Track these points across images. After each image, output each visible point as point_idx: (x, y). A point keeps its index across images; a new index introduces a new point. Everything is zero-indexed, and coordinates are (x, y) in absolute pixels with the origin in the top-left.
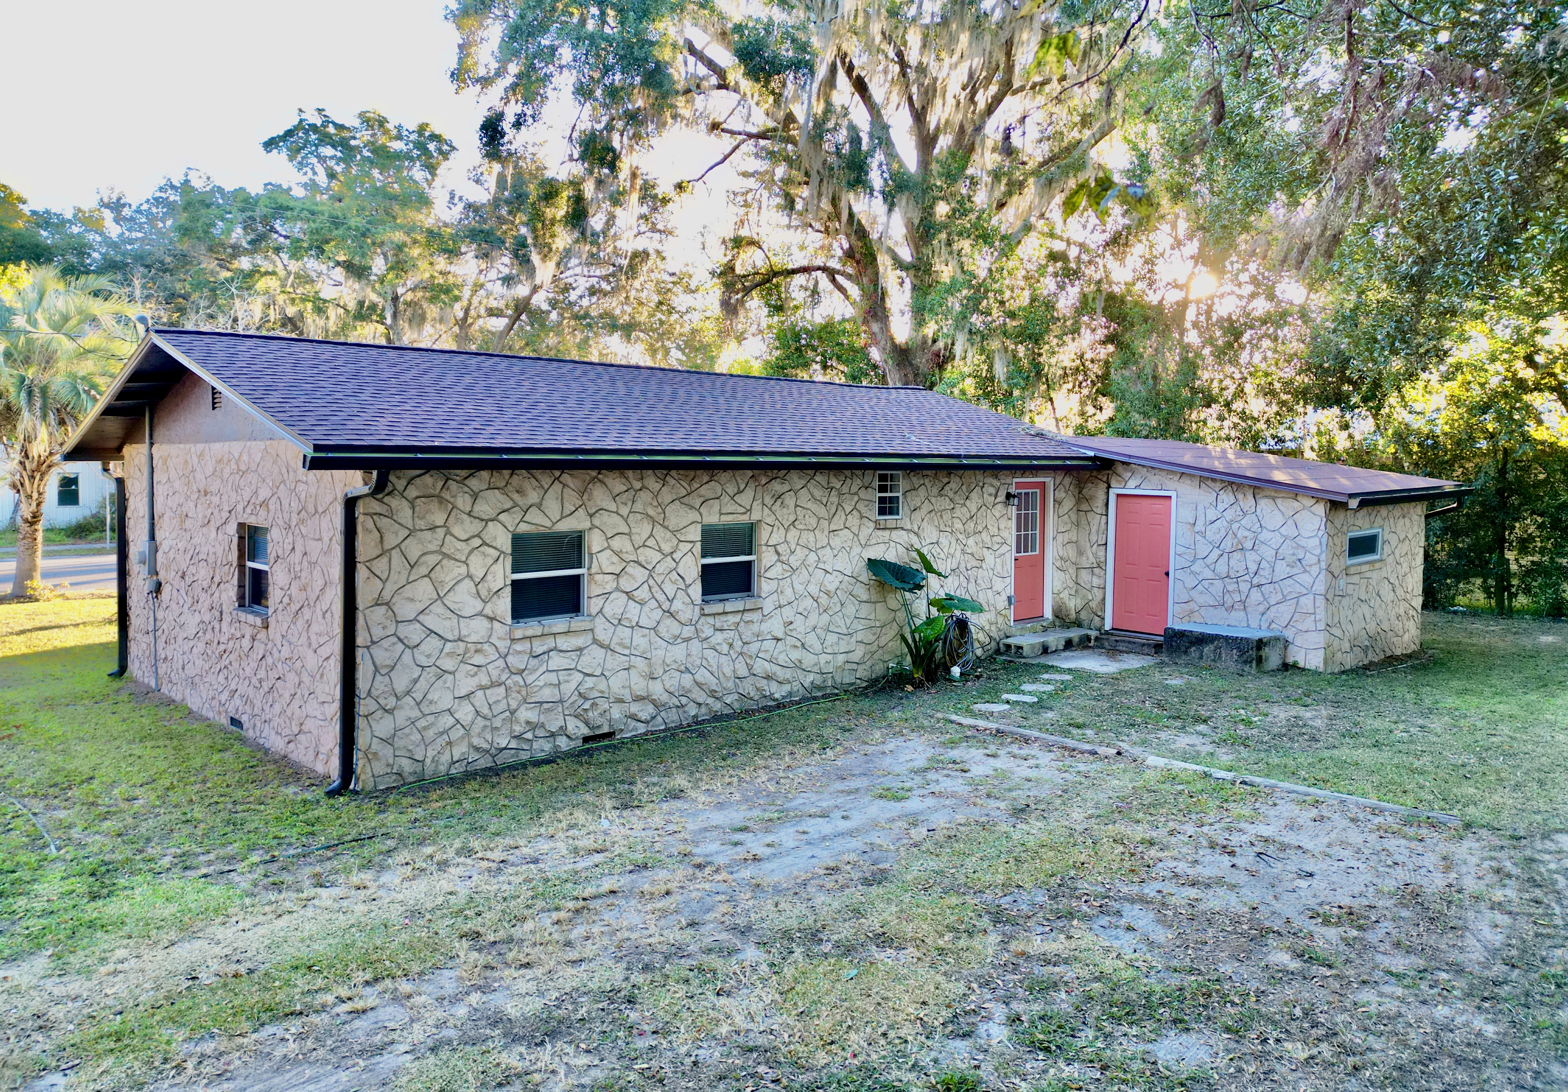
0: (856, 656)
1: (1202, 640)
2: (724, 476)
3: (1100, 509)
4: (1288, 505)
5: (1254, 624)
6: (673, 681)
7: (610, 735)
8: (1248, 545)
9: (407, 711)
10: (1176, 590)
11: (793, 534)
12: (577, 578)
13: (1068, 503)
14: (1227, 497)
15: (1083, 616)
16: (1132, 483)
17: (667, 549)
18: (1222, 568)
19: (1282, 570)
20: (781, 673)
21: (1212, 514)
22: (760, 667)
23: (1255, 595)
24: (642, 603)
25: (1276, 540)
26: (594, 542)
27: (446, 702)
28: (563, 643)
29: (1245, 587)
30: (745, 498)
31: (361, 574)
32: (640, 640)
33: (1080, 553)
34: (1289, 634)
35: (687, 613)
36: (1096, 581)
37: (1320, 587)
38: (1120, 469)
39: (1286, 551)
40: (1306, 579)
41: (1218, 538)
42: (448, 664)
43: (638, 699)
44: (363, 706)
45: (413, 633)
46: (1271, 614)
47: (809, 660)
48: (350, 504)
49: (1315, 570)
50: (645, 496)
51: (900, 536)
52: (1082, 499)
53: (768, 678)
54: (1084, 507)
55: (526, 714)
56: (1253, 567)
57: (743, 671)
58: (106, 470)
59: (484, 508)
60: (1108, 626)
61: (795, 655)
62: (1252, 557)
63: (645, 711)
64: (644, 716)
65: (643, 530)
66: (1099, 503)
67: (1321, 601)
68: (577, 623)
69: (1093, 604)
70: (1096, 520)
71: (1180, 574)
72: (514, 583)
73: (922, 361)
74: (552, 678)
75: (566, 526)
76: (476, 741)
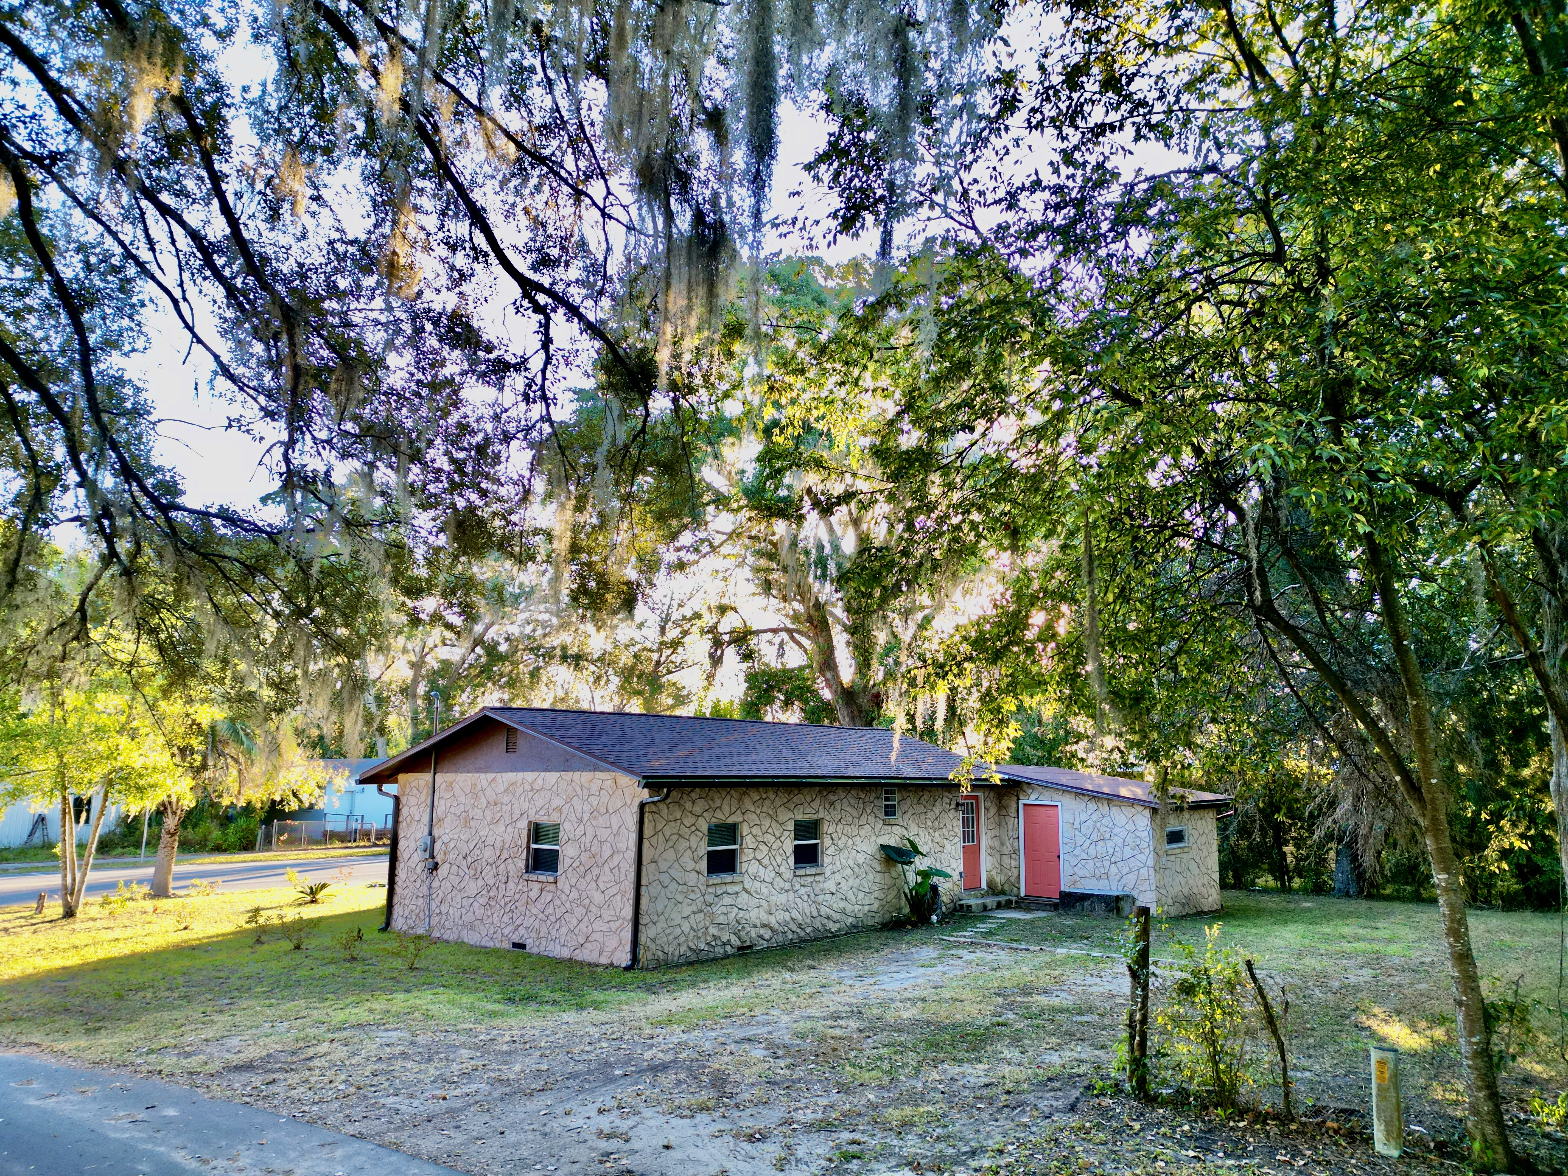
0: (875, 907)
1: (1084, 897)
2: (805, 791)
3: (1014, 814)
4: (1129, 811)
5: (1114, 888)
6: (782, 916)
7: (750, 947)
8: (1107, 836)
9: (661, 925)
10: (1065, 868)
11: (840, 826)
12: (734, 851)
13: (993, 810)
14: (1092, 806)
15: (1006, 887)
16: (1033, 797)
17: (778, 834)
18: (1092, 851)
19: (1128, 851)
20: (836, 916)
21: (1084, 817)
22: (824, 911)
23: (1114, 869)
24: (765, 867)
25: (1123, 833)
26: (745, 829)
27: (678, 920)
28: (731, 889)
29: (1107, 864)
30: (815, 804)
31: (646, 844)
32: (764, 890)
33: (1002, 844)
34: (1135, 894)
35: (789, 875)
36: (1013, 863)
37: (1151, 862)
38: (1025, 787)
39: (1129, 840)
40: (1142, 857)
41: (1088, 833)
42: (680, 898)
43: (764, 926)
44: (643, 920)
45: (665, 878)
46: (1123, 881)
47: (849, 908)
48: (642, 806)
49: (1147, 851)
50: (768, 802)
51: (897, 830)
52: (1001, 808)
53: (828, 918)
54: (1003, 812)
55: (713, 930)
56: (1111, 851)
57: (815, 914)
58: (380, 790)
59: (697, 809)
60: (1022, 894)
61: (842, 904)
62: (1110, 844)
63: (767, 934)
64: (767, 937)
65: (767, 822)
66: (1013, 810)
67: (1152, 871)
68: (737, 878)
69: (1012, 879)
70: (1011, 822)
71: (1067, 857)
72: (709, 853)
74: (724, 909)
75: (731, 820)
76: (691, 944)
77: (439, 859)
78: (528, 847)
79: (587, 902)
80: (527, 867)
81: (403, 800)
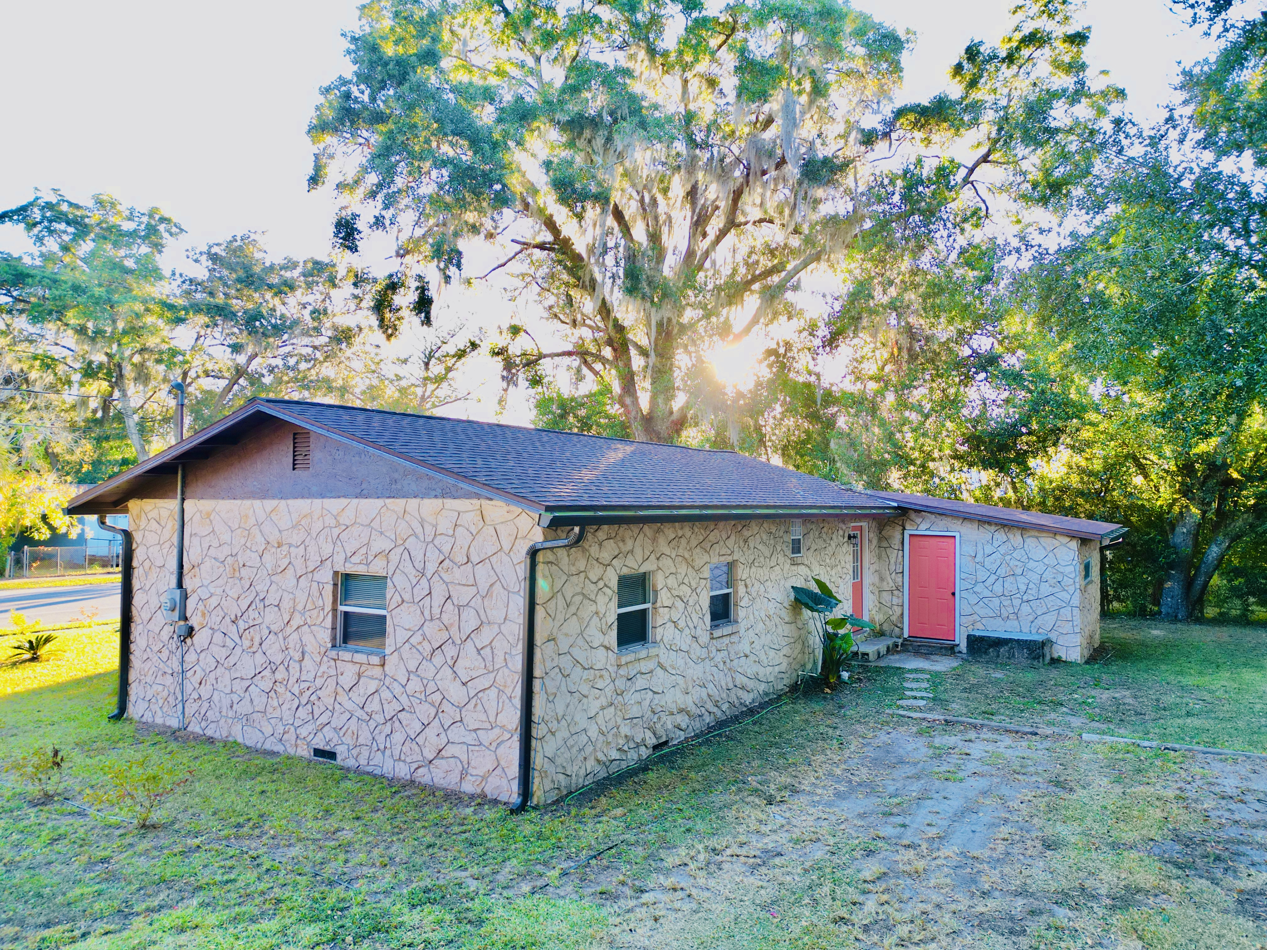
0: (783, 667)
1: (998, 643)
2: (721, 524)
3: (897, 545)
4: (1048, 541)
5: (1026, 629)
6: (698, 694)
7: (666, 743)
8: (1019, 571)
9: (563, 734)
10: (961, 606)
11: (753, 569)
12: (644, 612)
13: (875, 542)
14: (1001, 536)
15: (886, 627)
16: (923, 526)
17: (694, 585)
18: (998, 588)
19: (1045, 589)
20: (750, 684)
21: (989, 549)
22: (741, 680)
23: (1026, 608)
24: (681, 631)
25: (1040, 568)
26: (659, 581)
27: (583, 723)
28: (645, 666)
29: (1017, 602)
30: (731, 542)
31: (540, 613)
32: (681, 662)
33: (882, 579)
34: (1053, 636)
35: (704, 638)
36: (895, 601)
37: (1076, 601)
38: (913, 515)
39: (1048, 575)
40: (1065, 596)
41: (995, 567)
42: (585, 689)
43: (681, 711)
44: (536, 732)
45: (565, 662)
46: (1039, 622)
47: (762, 672)
48: (533, 553)
49: (1071, 589)
50: (683, 541)
51: (802, 570)
52: (882, 538)
53: (743, 688)
54: (885, 544)
55: (625, 730)
56: (1023, 588)
57: (731, 686)
58: (102, 523)
59: (605, 556)
60: (906, 635)
61: (756, 668)
62: (1022, 580)
63: (682, 720)
64: (684, 726)
65: (683, 569)
66: (896, 541)
67: (1076, 611)
68: (653, 651)
69: (894, 618)
70: (893, 555)
71: (964, 594)
72: (620, 617)
73: (662, 427)
74: (637, 696)
75: (644, 569)
76: (601, 757)
77: (194, 621)
78: (334, 610)
79: (437, 697)
80: (334, 639)
81: (137, 537)
